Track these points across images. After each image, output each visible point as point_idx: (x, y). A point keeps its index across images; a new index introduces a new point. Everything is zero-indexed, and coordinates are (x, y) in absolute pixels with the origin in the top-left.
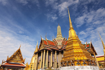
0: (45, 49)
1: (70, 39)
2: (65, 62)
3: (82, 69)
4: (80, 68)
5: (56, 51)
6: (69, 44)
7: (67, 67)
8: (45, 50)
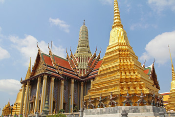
0: (46, 74)
1: (111, 50)
2: (95, 99)
3: (135, 111)
4: (130, 111)
5: (73, 81)
6: (108, 61)
7: (98, 109)
8: (46, 77)
